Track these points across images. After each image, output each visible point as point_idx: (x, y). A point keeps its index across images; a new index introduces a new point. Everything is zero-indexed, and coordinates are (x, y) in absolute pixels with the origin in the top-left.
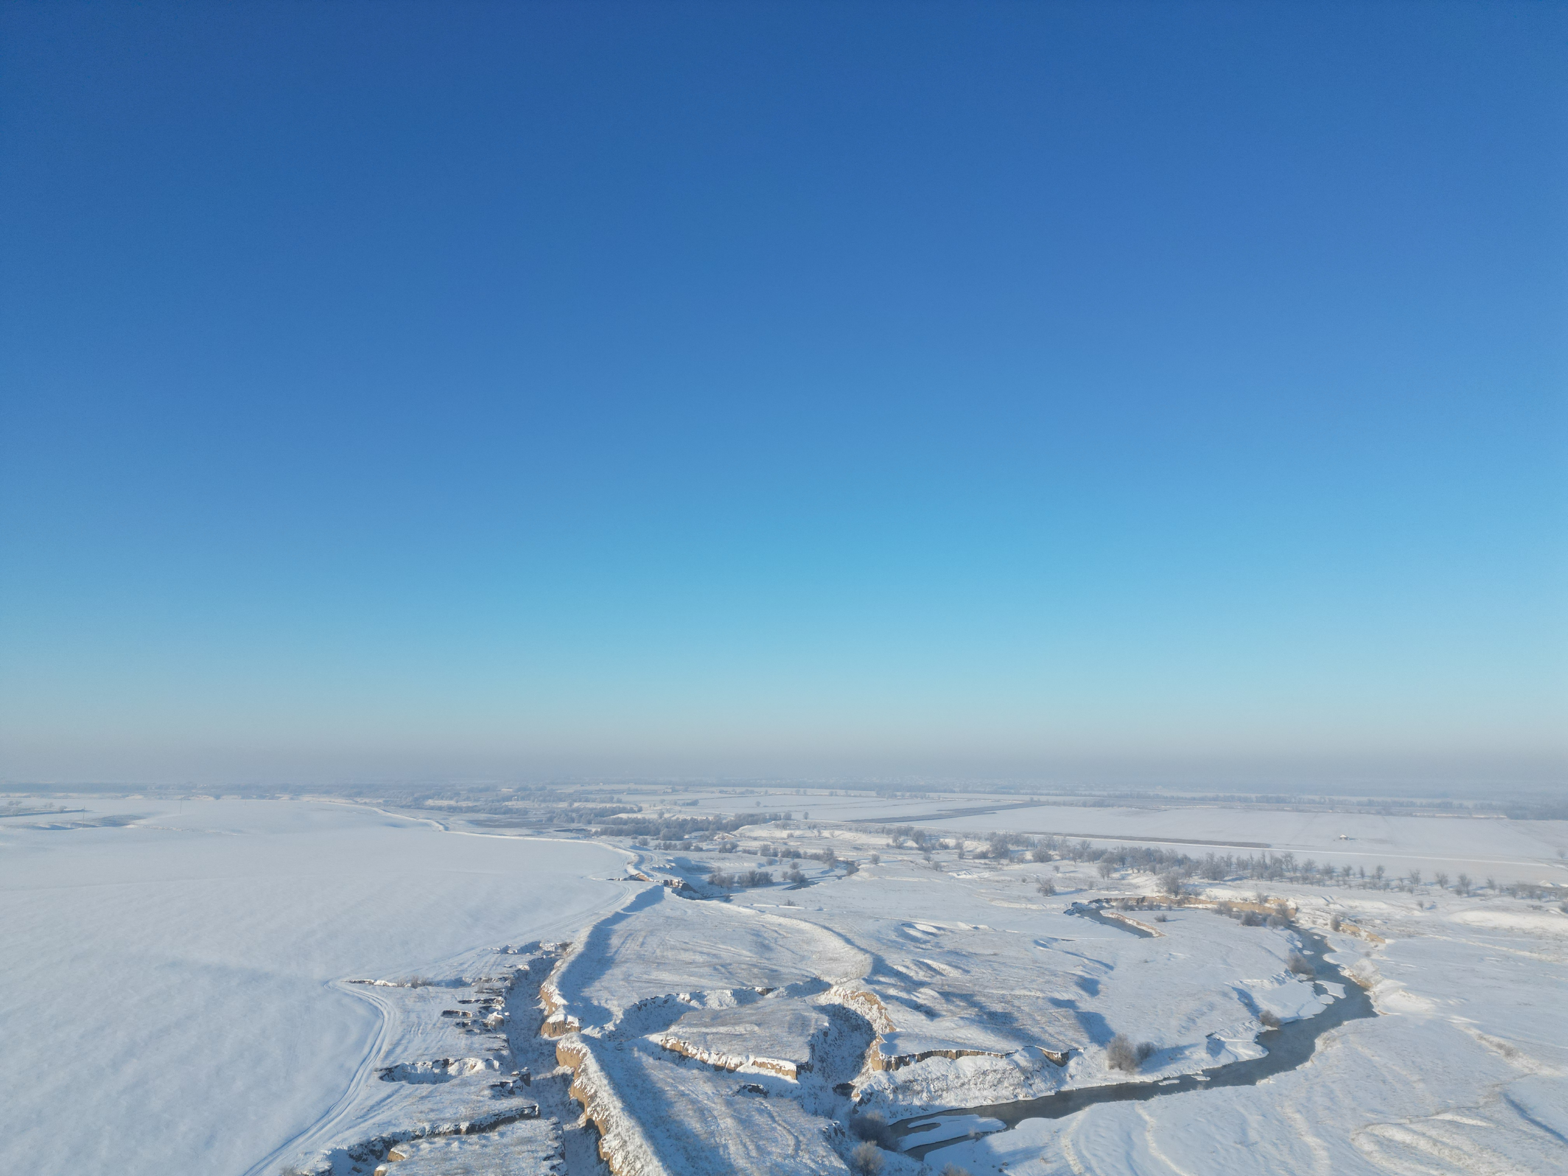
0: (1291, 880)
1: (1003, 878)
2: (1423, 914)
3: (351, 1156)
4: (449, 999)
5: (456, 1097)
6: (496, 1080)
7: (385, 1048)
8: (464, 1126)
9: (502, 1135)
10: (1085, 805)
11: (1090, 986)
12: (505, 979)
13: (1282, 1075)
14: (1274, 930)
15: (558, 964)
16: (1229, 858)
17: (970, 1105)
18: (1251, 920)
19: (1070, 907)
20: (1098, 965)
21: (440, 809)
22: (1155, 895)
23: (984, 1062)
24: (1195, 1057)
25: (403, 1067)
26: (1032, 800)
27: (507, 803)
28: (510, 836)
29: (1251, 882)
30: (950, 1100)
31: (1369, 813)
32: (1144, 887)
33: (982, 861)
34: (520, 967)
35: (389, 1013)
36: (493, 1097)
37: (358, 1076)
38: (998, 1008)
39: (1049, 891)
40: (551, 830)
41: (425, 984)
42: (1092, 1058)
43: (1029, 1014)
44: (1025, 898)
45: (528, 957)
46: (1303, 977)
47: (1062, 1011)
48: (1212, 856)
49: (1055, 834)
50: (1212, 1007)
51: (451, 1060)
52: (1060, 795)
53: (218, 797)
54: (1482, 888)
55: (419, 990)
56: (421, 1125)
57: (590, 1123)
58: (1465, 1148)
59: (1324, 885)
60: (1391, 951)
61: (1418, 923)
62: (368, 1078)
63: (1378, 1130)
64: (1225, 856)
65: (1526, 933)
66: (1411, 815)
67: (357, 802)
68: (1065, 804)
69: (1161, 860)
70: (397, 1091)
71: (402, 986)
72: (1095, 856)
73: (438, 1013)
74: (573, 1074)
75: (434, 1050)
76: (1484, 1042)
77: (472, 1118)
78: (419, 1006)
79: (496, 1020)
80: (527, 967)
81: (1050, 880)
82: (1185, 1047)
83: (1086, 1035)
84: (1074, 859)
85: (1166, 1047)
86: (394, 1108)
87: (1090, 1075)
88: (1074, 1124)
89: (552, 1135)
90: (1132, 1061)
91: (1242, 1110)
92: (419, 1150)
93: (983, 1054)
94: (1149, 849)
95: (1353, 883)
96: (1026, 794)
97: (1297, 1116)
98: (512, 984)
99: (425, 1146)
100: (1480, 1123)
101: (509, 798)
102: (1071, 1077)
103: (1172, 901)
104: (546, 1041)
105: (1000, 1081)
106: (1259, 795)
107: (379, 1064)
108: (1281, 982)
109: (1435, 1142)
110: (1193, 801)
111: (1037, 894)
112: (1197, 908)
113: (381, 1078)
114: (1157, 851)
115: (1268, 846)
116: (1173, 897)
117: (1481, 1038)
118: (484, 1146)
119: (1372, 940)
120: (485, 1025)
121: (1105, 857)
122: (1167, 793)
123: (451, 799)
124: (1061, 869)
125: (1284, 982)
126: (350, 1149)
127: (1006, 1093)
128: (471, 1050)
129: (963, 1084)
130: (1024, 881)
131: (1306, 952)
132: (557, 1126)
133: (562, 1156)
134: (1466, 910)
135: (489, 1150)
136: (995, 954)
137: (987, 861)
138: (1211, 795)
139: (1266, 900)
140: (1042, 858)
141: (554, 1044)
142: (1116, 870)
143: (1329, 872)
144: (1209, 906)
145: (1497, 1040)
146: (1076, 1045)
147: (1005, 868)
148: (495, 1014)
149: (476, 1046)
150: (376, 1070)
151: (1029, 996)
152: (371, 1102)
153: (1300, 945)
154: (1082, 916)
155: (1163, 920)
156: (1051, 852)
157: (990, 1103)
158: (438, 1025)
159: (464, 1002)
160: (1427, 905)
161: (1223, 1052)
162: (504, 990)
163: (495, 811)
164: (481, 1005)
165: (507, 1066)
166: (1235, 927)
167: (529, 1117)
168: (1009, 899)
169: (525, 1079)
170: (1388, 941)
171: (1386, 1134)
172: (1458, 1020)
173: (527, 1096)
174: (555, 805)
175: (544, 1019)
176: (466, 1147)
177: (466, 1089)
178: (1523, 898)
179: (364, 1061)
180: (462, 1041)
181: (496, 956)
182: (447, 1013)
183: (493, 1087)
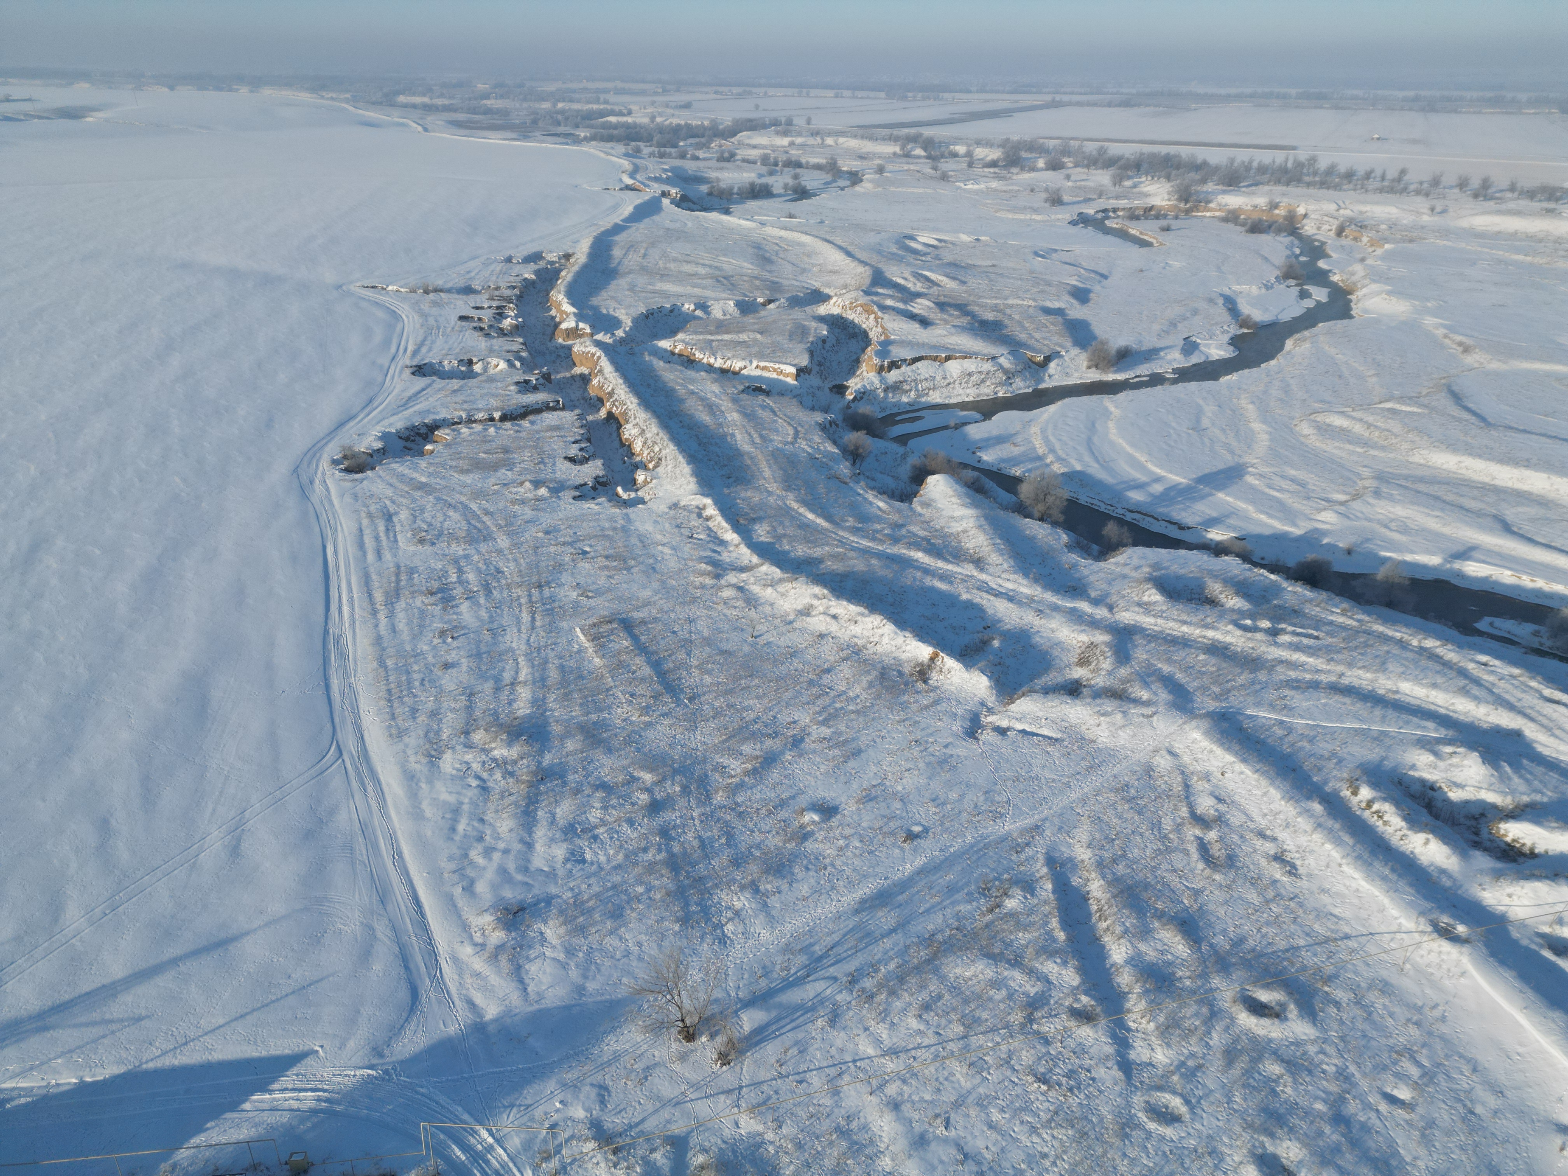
0: (1309, 185)
1: (1011, 188)
2: (1432, 219)
3: (400, 438)
4: (463, 305)
5: (485, 391)
6: (521, 377)
7: (410, 348)
8: (497, 415)
9: (532, 423)
10: (1109, 105)
11: (1081, 295)
12: (514, 288)
13: (1246, 371)
14: (1277, 238)
15: (563, 273)
16: (1251, 162)
17: (953, 401)
18: (1256, 228)
19: (1075, 217)
20: (1093, 275)
21: (414, 106)
22: (1164, 203)
23: (970, 365)
24: (1169, 357)
25: (431, 365)
26: (1053, 100)
27: (485, 102)
28: (495, 140)
29: (1266, 188)
30: (935, 397)
31: (1411, 109)
32: (1155, 195)
33: (992, 170)
34: (526, 276)
35: (407, 317)
36: (520, 392)
37: (391, 372)
38: (990, 316)
39: (1056, 200)
40: (537, 134)
41: (436, 290)
42: (1072, 359)
43: (1019, 322)
44: (1031, 208)
45: (533, 266)
46: (1292, 282)
47: (1051, 318)
48: (1232, 161)
49: (1072, 139)
50: (1195, 312)
51: (475, 360)
52: (1085, 94)
53: (172, 88)
54: (1501, 191)
55: (432, 296)
56: (457, 414)
57: (610, 415)
58: (1395, 430)
59: (1340, 190)
60: (1388, 257)
61: (1423, 227)
62: (401, 373)
63: (1320, 418)
64: (1246, 159)
65: (1529, 237)
66: (1455, 111)
67: (323, 98)
68: (1089, 104)
69: (1178, 167)
70: (430, 385)
71: (415, 292)
72: (1110, 163)
73: (454, 318)
74: (590, 374)
75: (457, 350)
76: (1447, 341)
77: (502, 409)
78: (434, 311)
79: (511, 325)
80: (533, 277)
81: (1059, 190)
82: (1162, 349)
83: (1069, 340)
84: (1088, 167)
85: (1143, 349)
86: (430, 399)
87: (1067, 374)
88: (1045, 416)
89: (577, 424)
90: (1109, 362)
91: (1201, 402)
92: (460, 433)
93: (970, 357)
94: (1168, 154)
95: (1370, 188)
96: (1049, 93)
97: (1251, 406)
98: (521, 292)
99: (464, 430)
100: (1415, 410)
101: (487, 96)
102: (1050, 376)
103: (1180, 210)
104: (561, 344)
105: (983, 381)
106: (1300, 90)
107: (408, 363)
108: (1268, 287)
109: (1369, 426)
110: (1228, 98)
111: (1043, 204)
112: (1204, 217)
113: (413, 374)
114: (1176, 156)
115: (1294, 148)
116: (1182, 205)
117: (1446, 336)
118: (517, 431)
119: (1372, 245)
120: (501, 329)
121: (1120, 163)
122: (1201, 90)
123: (424, 95)
124: (1073, 178)
125: (1272, 287)
126: (398, 432)
127: (987, 391)
128: (491, 352)
129: (949, 384)
130: (1032, 191)
131: (1303, 259)
132: (581, 417)
133: (589, 440)
134: (1477, 214)
135: (523, 434)
136: (993, 266)
137: (996, 170)
138: (1248, 91)
139: (1276, 206)
140: (1055, 166)
141: (569, 348)
142: (1129, 178)
143: (1349, 176)
144: (1217, 214)
145: (1459, 338)
146: (1059, 349)
147: (1015, 177)
148: (509, 319)
149: (496, 347)
150: (407, 367)
151: (1021, 306)
152: (408, 394)
153: (1298, 251)
154: (1086, 227)
155: (1167, 229)
156: (1065, 160)
157: (971, 399)
158: (457, 328)
159: (477, 308)
160: (1438, 209)
161: (1196, 353)
162: (514, 298)
163: (474, 111)
164: (494, 311)
165: (528, 366)
166: (1237, 234)
167: (554, 409)
168: (1014, 210)
169: (547, 377)
170: (1387, 246)
171: (1327, 421)
172: (1429, 321)
173: (550, 391)
174: (537, 105)
175: (557, 325)
176: (502, 432)
177: (494, 385)
178: (1540, 201)
179: (393, 358)
180: (482, 343)
181: (501, 265)
182: (463, 318)
183: (517, 383)
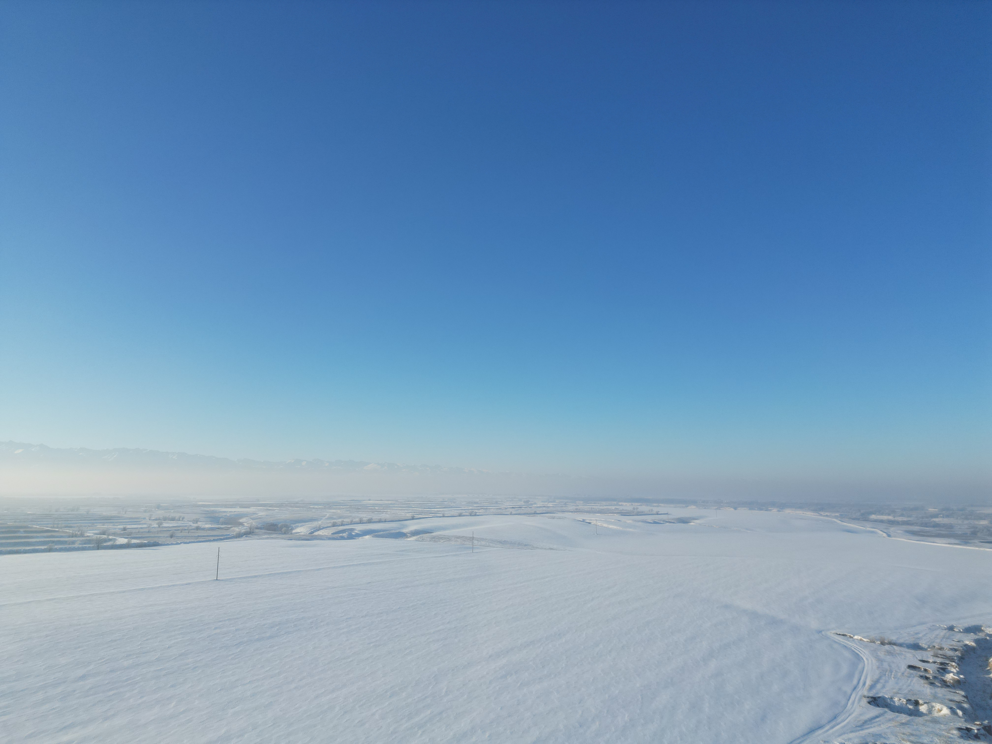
4: (912, 658)
5: (930, 730)
6: (962, 725)
7: (868, 683)
12: (956, 650)
21: (882, 521)
25: (884, 699)
27: (934, 519)
28: (941, 544)
34: (967, 643)
35: (867, 659)
36: (961, 737)
37: (853, 697)
40: (976, 541)
41: (891, 643)
45: (972, 636)
51: (921, 702)
55: (887, 647)
62: (860, 700)
67: (821, 515)
70: (882, 714)
71: (874, 642)
73: (904, 666)
75: (906, 691)
78: (888, 658)
79: (953, 679)
80: (973, 644)
86: (882, 726)
98: (962, 654)
101: (936, 516)
107: (866, 693)
113: (869, 703)
120: (944, 681)
123: (889, 515)
128: (935, 698)
148: (951, 675)
149: (940, 695)
150: (865, 697)
152: (864, 718)
158: (906, 674)
159: (924, 661)
162: (955, 658)
163: (926, 525)
164: (938, 666)
165: (970, 716)
169: (987, 729)
177: (938, 726)
179: (855, 689)
180: (927, 690)
181: (945, 631)
182: (911, 667)
183: (960, 729)
